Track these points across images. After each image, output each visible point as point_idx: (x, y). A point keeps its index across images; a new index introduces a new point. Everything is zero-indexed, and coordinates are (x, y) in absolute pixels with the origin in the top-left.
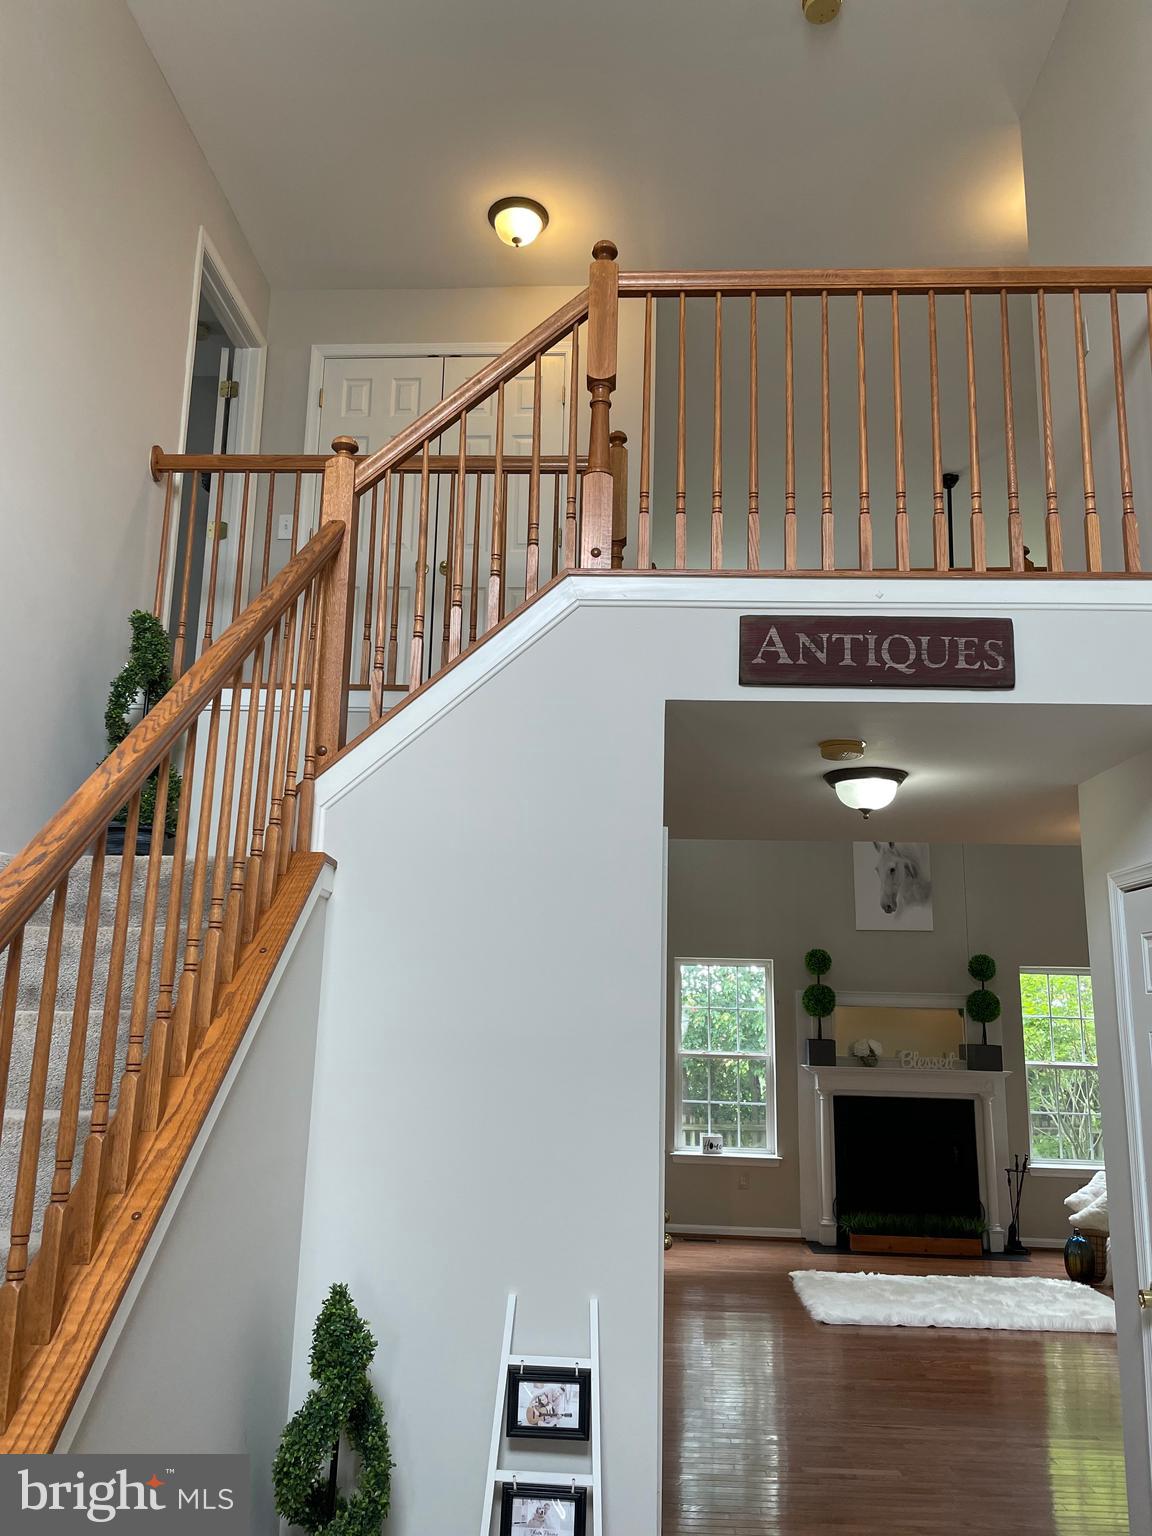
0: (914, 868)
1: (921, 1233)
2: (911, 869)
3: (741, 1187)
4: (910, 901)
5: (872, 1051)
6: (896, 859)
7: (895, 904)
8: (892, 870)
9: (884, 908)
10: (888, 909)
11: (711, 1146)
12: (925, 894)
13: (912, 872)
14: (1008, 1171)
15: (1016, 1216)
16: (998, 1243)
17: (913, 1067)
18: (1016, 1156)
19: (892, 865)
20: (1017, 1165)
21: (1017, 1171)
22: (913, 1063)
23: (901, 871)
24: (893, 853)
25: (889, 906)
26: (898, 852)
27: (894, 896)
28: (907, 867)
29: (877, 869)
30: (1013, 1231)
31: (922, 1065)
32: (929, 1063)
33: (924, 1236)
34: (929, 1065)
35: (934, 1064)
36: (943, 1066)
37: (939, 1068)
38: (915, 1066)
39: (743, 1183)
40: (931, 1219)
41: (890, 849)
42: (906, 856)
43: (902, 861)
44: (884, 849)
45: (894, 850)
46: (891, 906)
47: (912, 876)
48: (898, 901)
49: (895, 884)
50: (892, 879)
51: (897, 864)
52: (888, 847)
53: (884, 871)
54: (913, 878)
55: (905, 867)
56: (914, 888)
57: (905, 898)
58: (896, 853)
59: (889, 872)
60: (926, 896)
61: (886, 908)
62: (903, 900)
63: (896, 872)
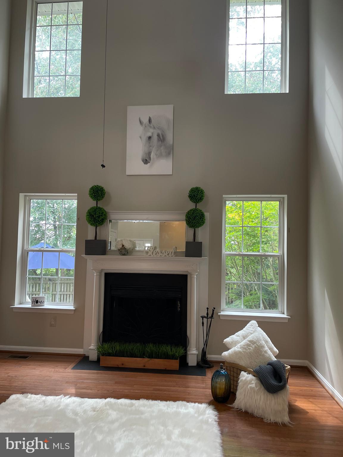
0: (163, 136)
1: (142, 356)
2: (161, 136)
3: (51, 325)
4: (160, 156)
5: (123, 246)
6: (152, 130)
7: (150, 158)
8: (150, 138)
9: (143, 161)
10: (146, 161)
11: (37, 302)
12: (170, 151)
13: (162, 138)
14: (203, 317)
15: (206, 343)
16: (192, 361)
17: (150, 255)
18: (208, 308)
19: (149, 134)
20: (207, 314)
21: (207, 318)
22: (150, 253)
23: (155, 137)
24: (151, 127)
25: (146, 160)
26: (153, 126)
27: (149, 153)
28: (158, 135)
29: (141, 137)
30: (204, 353)
31: (156, 254)
32: (160, 253)
33: (144, 358)
34: (160, 254)
35: (163, 254)
36: (168, 254)
37: (165, 256)
38: (151, 255)
39: (53, 323)
40: (150, 347)
41: (149, 124)
42: (158, 128)
43: (156, 132)
44: (145, 124)
45: (151, 125)
46: (148, 160)
47: (161, 141)
48: (152, 156)
49: (151, 146)
50: (149, 143)
51: (152, 133)
52: (148, 123)
53: (145, 138)
54: (162, 142)
55: (157, 135)
56: (162, 148)
57: (156, 155)
58: (152, 127)
59: (147, 139)
60: (169, 154)
61: (145, 162)
62: (155, 156)
63: (152, 139)
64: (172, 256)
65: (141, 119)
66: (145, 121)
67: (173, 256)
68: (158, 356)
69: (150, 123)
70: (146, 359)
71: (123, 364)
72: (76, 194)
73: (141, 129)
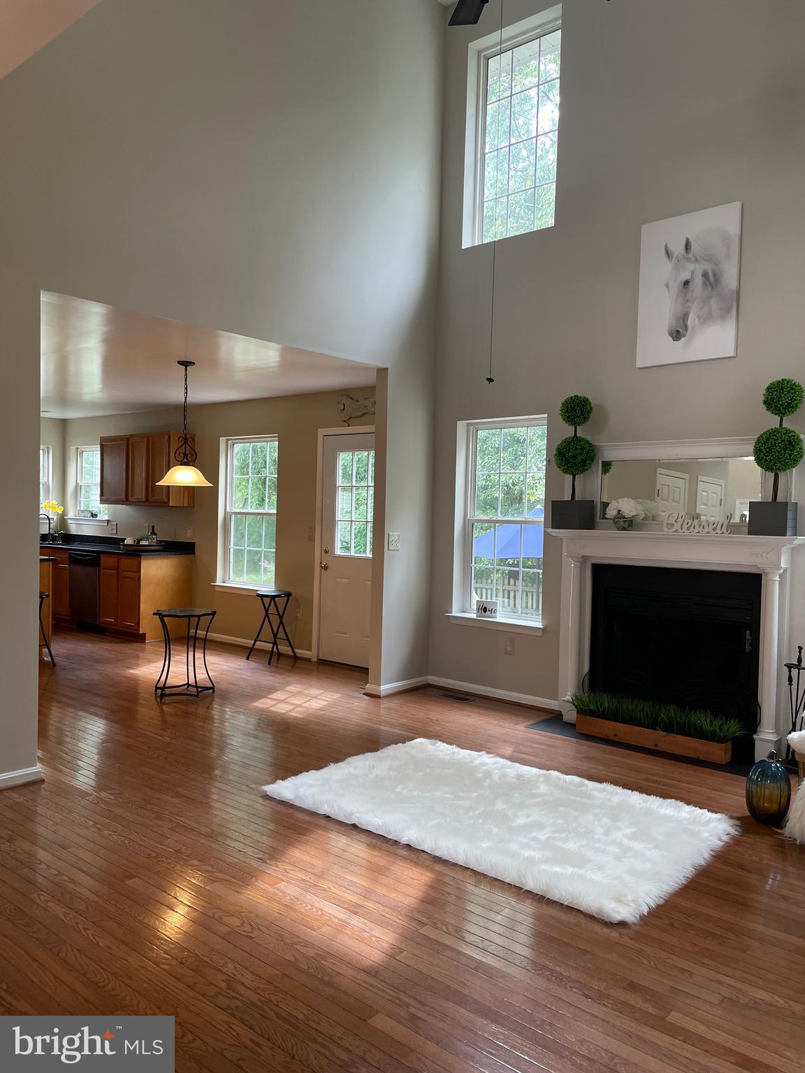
0: (715, 274)
1: (653, 725)
2: (711, 275)
3: (507, 653)
4: (705, 320)
6: (691, 266)
7: (686, 327)
8: (686, 283)
9: (671, 334)
10: (677, 335)
11: (485, 610)
13: (712, 281)
14: (790, 666)
16: (761, 751)
17: (676, 531)
18: (800, 648)
19: (686, 275)
20: (800, 660)
21: (798, 667)
22: (677, 526)
23: (699, 279)
24: (689, 260)
25: (678, 332)
26: (694, 255)
27: (685, 316)
28: (705, 275)
29: (667, 286)
31: (688, 529)
32: (697, 527)
33: (656, 729)
34: (697, 529)
35: (703, 528)
36: (714, 529)
37: (708, 532)
38: (680, 530)
39: (509, 648)
40: (669, 712)
41: (685, 254)
42: (705, 260)
43: (699, 268)
44: (677, 257)
45: (691, 255)
46: (681, 331)
47: (711, 285)
48: (689, 323)
49: (688, 301)
50: (685, 296)
51: (693, 273)
52: (684, 251)
53: (675, 286)
54: (712, 288)
55: (702, 276)
56: (713, 301)
57: (699, 317)
58: (693, 258)
59: (681, 286)
60: (728, 311)
61: (675, 335)
62: (697, 320)
63: (691, 285)
64: (723, 533)
65: (669, 246)
66: (678, 249)
67: (725, 531)
68: (684, 731)
69: (687, 252)
70: (661, 733)
71: (615, 735)
72: (546, 415)
73: (667, 267)
